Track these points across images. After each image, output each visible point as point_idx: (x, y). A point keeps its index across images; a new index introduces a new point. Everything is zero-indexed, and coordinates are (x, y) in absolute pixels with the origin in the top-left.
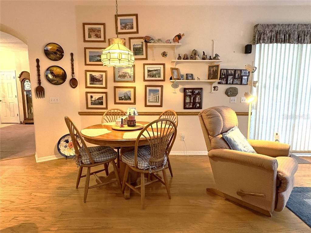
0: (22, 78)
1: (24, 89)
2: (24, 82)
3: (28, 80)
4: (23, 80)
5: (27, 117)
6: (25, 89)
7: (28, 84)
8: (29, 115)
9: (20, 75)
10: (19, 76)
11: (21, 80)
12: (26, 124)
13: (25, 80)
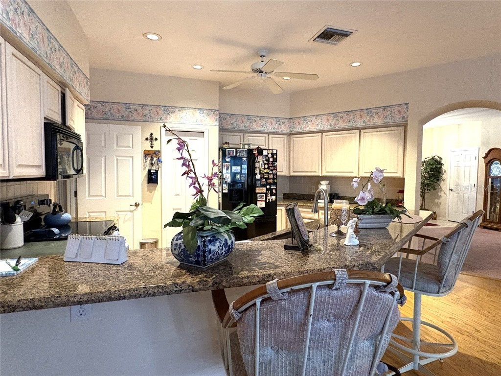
0: (489, 158)
1: (490, 175)
2: (491, 165)
3: (497, 162)
4: (489, 162)
5: (488, 218)
6: (492, 175)
7: (497, 167)
8: (492, 215)
9: (486, 154)
10: (484, 156)
11: (487, 162)
12: (485, 228)
13: (494, 161)
